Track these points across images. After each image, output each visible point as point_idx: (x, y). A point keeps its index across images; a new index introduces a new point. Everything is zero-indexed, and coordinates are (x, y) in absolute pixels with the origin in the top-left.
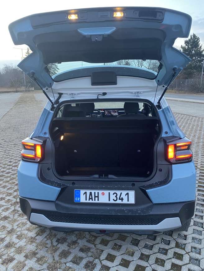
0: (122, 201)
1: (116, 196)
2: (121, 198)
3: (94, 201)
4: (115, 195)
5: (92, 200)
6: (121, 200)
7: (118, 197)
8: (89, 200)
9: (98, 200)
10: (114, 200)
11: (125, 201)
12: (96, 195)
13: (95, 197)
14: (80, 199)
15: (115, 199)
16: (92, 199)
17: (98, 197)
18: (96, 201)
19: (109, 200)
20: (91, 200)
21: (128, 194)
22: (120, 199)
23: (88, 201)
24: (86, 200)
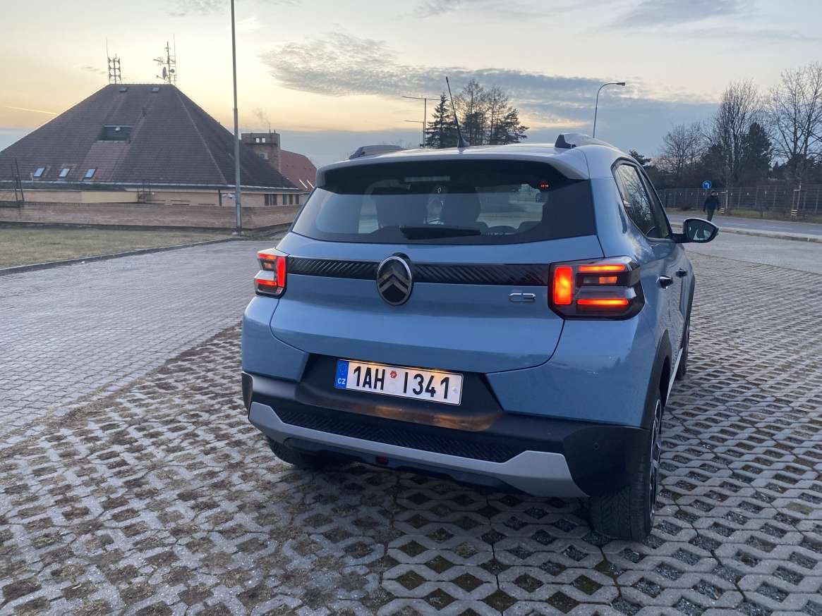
0: (432, 396)
1: (420, 384)
2: (430, 388)
3: (372, 390)
4: (419, 379)
5: (370, 387)
6: (430, 394)
7: (425, 385)
8: (364, 386)
9: (382, 388)
10: (414, 390)
11: (439, 397)
12: (380, 376)
13: (377, 379)
14: (346, 382)
15: (418, 390)
16: (369, 383)
17: (382, 380)
18: (378, 391)
19: (405, 391)
20: (367, 386)
21: (446, 380)
22: (427, 390)
23: (360, 388)
24: (358, 385)
